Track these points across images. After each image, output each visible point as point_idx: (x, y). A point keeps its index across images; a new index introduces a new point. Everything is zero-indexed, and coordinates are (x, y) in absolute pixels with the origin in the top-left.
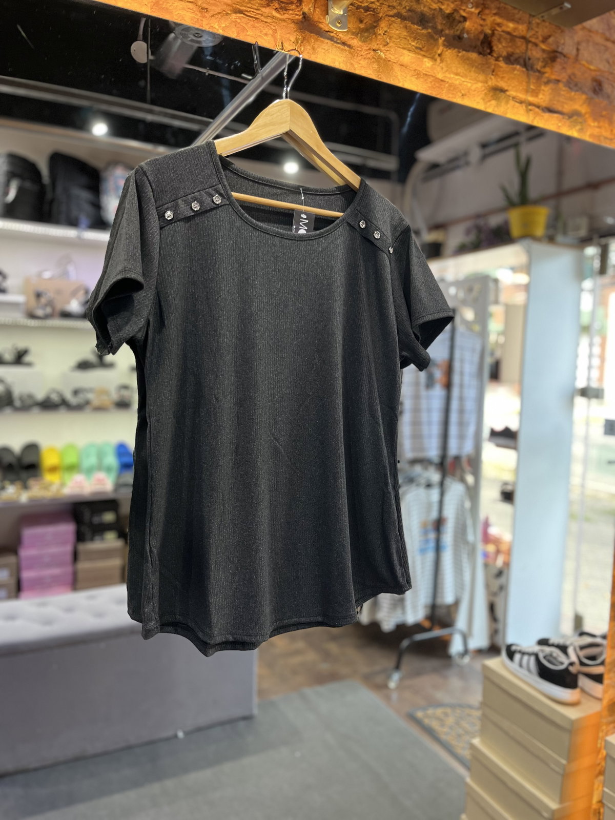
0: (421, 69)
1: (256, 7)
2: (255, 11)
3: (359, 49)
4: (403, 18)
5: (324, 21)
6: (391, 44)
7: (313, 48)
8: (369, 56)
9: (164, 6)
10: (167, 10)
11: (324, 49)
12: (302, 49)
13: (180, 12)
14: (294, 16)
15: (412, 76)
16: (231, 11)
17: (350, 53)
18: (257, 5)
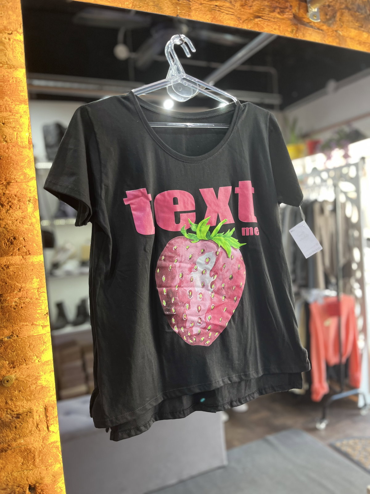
0: (361, 39)
1: (267, 13)
2: (267, 15)
3: (327, 31)
4: (349, 10)
5: (306, 16)
6: (345, 26)
7: (303, 34)
8: (333, 35)
9: (218, 19)
10: (220, 21)
11: (309, 34)
12: (297, 35)
13: (228, 22)
14: (288, 16)
15: (357, 44)
16: (253, 17)
17: (323, 34)
18: (268, 11)
